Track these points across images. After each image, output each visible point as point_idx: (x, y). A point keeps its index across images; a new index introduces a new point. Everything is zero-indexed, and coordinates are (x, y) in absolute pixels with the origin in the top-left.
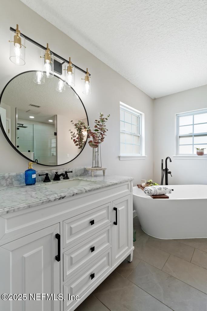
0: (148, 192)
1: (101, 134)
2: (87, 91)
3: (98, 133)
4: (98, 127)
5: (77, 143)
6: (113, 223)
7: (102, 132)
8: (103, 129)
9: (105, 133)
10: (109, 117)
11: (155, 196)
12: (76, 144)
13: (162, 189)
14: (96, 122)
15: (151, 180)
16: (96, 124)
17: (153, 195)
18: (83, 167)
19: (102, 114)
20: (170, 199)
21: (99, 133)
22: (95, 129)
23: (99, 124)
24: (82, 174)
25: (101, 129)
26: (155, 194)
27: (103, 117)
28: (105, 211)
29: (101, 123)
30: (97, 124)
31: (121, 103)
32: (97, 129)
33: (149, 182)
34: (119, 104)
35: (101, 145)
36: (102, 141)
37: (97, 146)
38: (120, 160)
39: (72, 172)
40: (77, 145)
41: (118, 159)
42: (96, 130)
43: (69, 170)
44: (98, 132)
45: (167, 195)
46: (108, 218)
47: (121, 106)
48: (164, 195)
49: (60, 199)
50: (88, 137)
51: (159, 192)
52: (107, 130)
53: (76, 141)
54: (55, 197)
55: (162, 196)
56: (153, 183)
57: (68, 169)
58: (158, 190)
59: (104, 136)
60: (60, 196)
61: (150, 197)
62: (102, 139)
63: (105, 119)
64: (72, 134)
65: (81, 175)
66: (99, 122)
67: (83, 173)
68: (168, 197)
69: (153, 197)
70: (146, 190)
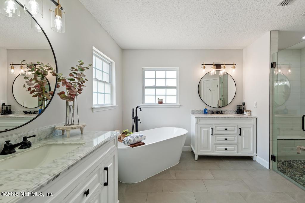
0: (128, 143)
1: (79, 84)
2: (59, 28)
3: (74, 83)
4: (75, 75)
5: (35, 93)
6: (103, 184)
7: (80, 83)
8: (81, 79)
9: (84, 84)
10: (90, 66)
11: (133, 145)
12: (33, 94)
13: (139, 137)
14: (72, 69)
15: (127, 130)
16: (71, 72)
17: (131, 145)
18: (49, 127)
19: (82, 61)
20: (146, 144)
21: (76, 83)
22: (70, 77)
23: (76, 72)
24: (48, 137)
25: (79, 79)
26: (133, 143)
27: (83, 66)
28: (97, 174)
29: (79, 72)
30: (73, 72)
31: (94, 48)
32: (72, 78)
33: (125, 132)
34: (92, 50)
35: (79, 98)
36: (80, 93)
37: (73, 99)
38: (93, 112)
39: (34, 136)
40: (35, 96)
41: (91, 111)
42: (71, 80)
43: (27, 134)
44: (74, 81)
45: (143, 141)
46: (99, 182)
47: (93, 52)
48: (140, 142)
49: (54, 179)
50: (57, 86)
51: (137, 140)
52: (87, 81)
53: (34, 91)
54: (48, 179)
55: (139, 144)
56: (129, 133)
57: (25, 133)
58: (136, 139)
59: (82, 87)
60: (54, 175)
61: (129, 147)
62: (80, 90)
63: (85, 68)
64: (28, 80)
65: (46, 138)
66: (76, 70)
67: (50, 135)
68: (144, 144)
69: (132, 146)
70: (125, 141)
